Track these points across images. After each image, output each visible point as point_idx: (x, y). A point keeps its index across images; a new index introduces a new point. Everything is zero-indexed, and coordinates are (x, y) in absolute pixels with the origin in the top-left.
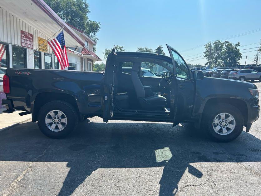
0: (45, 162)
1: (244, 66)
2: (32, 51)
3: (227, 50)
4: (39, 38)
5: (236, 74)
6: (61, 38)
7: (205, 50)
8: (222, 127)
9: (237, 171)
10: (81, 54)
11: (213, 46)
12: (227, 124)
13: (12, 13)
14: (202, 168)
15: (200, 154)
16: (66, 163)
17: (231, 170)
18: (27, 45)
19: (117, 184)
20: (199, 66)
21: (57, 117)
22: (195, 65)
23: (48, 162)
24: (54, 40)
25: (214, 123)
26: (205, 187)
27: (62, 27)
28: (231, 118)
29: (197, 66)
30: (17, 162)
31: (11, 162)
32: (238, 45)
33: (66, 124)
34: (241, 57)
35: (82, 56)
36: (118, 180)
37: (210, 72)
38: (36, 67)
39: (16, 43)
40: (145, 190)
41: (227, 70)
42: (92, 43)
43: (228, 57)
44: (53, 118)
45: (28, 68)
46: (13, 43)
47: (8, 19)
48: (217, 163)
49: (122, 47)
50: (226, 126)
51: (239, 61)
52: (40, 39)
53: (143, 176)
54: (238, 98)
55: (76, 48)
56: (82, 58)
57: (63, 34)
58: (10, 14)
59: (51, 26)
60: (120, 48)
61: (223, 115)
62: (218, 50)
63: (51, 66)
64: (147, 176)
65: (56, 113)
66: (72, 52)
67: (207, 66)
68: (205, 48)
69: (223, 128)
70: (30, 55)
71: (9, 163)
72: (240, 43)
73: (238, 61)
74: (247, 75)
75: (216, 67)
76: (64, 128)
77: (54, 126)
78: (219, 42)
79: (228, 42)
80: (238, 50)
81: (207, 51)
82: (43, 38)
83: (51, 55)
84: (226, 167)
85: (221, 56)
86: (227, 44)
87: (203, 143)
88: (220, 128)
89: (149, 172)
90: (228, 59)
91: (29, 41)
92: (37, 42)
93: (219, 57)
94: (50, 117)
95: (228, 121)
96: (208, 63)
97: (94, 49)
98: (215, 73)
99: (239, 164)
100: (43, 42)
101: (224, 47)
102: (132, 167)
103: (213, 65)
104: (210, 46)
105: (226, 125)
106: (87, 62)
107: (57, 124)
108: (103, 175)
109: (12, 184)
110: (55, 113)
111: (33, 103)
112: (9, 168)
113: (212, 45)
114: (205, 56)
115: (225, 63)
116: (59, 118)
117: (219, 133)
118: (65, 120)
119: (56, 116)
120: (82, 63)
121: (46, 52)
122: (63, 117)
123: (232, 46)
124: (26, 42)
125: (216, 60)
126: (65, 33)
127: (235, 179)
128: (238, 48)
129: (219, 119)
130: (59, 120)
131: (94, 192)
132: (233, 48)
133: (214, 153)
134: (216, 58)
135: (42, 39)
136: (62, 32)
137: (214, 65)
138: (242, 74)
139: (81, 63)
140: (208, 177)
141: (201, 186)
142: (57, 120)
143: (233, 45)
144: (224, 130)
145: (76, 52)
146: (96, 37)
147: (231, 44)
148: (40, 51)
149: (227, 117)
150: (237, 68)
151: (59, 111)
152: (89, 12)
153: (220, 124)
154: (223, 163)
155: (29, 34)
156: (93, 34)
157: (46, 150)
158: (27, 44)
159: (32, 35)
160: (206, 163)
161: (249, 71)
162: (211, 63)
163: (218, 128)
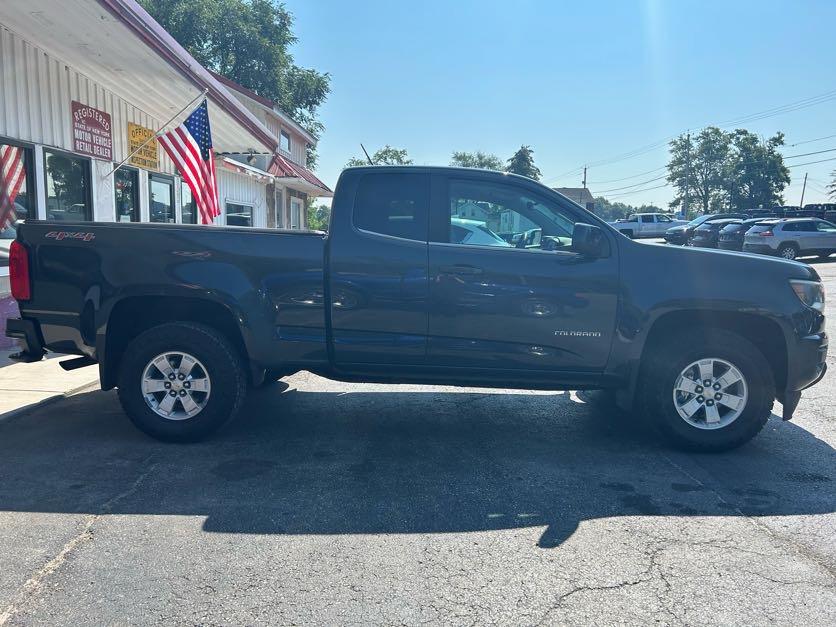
0: (137, 516)
1: (797, 208)
2: (108, 169)
3: (742, 159)
4: (129, 124)
5: (769, 235)
6: (198, 124)
7: (670, 158)
8: (704, 403)
9: (744, 544)
10: (267, 174)
11: (696, 145)
12: (721, 395)
13: (44, 48)
14: (633, 533)
15: (632, 489)
16: (203, 518)
17: (725, 542)
18: (92, 148)
19: (356, 582)
20: (652, 209)
21: (180, 374)
22: (639, 206)
23: (145, 516)
24: (178, 130)
25: (679, 392)
26: (636, 594)
27: (202, 90)
28: (733, 376)
29: (644, 209)
30: (47, 515)
31: (30, 515)
32: (778, 141)
33: (208, 397)
34: (788, 180)
35: (272, 181)
36: (360, 572)
37: (685, 229)
38: (122, 216)
39: (58, 143)
40: (442, 603)
41: (741, 221)
42: (301, 140)
43: (745, 179)
44: (166, 376)
45: (96, 219)
46: (48, 142)
47: (31, 63)
48: (681, 519)
49: (403, 152)
50: (716, 402)
51: (783, 193)
52: (135, 130)
53: (440, 558)
54: (763, 311)
55: (249, 157)
56: (270, 188)
57: (206, 112)
58: (36, 50)
59: (167, 87)
60: (396, 155)
61: (706, 367)
62: (711, 159)
63: (172, 215)
64: (454, 559)
65: (176, 361)
66: (239, 170)
67: (678, 209)
68: (672, 151)
69: (707, 408)
70: (103, 178)
71: (23, 517)
72: (783, 135)
73: (779, 194)
74: (802, 238)
75: (707, 212)
76: (200, 409)
77: (169, 402)
78: (717, 132)
79: (745, 132)
80: (779, 158)
81: (679, 162)
82: (144, 125)
83: (172, 178)
84: (709, 532)
85: (721, 179)
86: (742, 137)
87: (643, 456)
88: (698, 406)
89: (462, 546)
90: (747, 187)
91: (100, 135)
92: (125, 139)
93: (716, 182)
94: (156, 374)
95: (725, 386)
96: (682, 202)
97: (310, 160)
98: (701, 233)
99: (753, 520)
100: (143, 138)
101: (733, 148)
102: (410, 532)
103: (696, 207)
104: (687, 144)
105: (716, 398)
106: (288, 201)
107: (178, 396)
108: (315, 556)
109: (28, 582)
110: (172, 363)
111: (102, 330)
112: (20, 533)
113: (692, 142)
114: (669, 179)
115: (736, 199)
116: (185, 377)
117: (696, 422)
118: (203, 385)
119: (176, 371)
120: (270, 203)
121: (153, 170)
122: (197, 373)
123: (758, 145)
124: (88, 138)
125: (707, 191)
126: (212, 108)
127: (734, 569)
128: (778, 150)
129: (695, 380)
130: (184, 383)
131: (281, 606)
132: (760, 151)
133: (675, 486)
134: (706, 183)
135: (139, 129)
136: (204, 105)
137: (700, 207)
138: (790, 236)
139: (268, 204)
140: (647, 563)
141: (623, 591)
142: (178, 384)
143: (763, 142)
144: (712, 414)
145: (251, 170)
146: (317, 119)
147: (754, 140)
148: (135, 166)
149: (719, 370)
150: (774, 216)
151: (184, 355)
152: (293, 39)
153: (697, 395)
154: (701, 518)
155: (100, 113)
156: (305, 112)
157: (142, 477)
158: (93, 144)
159: (107, 117)
160: (646, 518)
161: (811, 227)
162: (689, 200)
163: (692, 407)
